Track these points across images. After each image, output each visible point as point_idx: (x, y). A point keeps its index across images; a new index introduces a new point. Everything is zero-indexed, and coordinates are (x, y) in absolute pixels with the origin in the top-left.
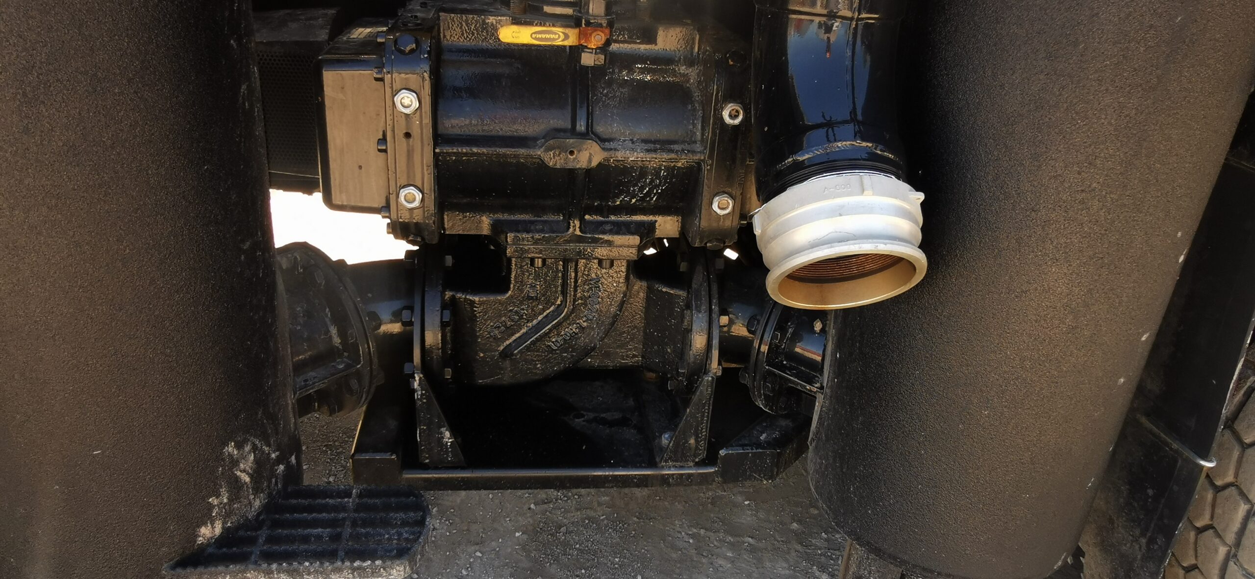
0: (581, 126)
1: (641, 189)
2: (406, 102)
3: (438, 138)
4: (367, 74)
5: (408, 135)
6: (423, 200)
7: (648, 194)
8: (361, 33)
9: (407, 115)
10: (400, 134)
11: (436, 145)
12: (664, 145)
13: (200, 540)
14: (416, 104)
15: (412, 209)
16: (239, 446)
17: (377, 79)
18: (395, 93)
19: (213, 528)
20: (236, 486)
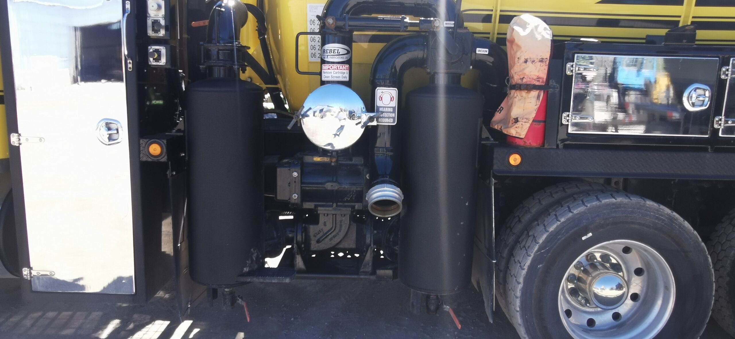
0: (334, 180)
1: (350, 196)
2: (295, 174)
3: (302, 183)
4: (287, 169)
5: (295, 182)
6: (298, 197)
7: (352, 197)
8: (285, 161)
9: (295, 178)
10: (293, 182)
11: (301, 184)
12: (354, 184)
13: (244, 271)
14: (297, 175)
15: (295, 199)
16: (254, 250)
17: (289, 170)
18: (293, 172)
19: (247, 269)
20: (252, 260)
